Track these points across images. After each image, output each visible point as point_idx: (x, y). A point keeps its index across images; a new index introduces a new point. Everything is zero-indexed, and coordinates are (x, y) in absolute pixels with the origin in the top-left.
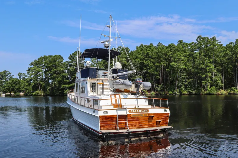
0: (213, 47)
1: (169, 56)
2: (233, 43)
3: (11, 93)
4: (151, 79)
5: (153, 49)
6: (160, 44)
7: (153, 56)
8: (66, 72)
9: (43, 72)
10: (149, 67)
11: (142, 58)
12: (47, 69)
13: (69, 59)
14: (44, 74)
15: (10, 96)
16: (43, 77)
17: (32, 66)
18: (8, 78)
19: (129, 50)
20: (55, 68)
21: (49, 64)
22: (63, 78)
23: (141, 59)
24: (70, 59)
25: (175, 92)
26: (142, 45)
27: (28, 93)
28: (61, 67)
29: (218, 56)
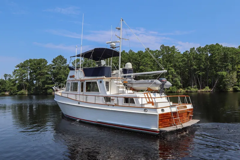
0: (173, 54)
1: (138, 61)
2: (189, 51)
5: (125, 55)
6: (131, 51)
7: (125, 60)
8: (50, 73)
9: (28, 73)
12: (32, 71)
14: (29, 75)
16: (28, 77)
17: (18, 68)
20: (40, 70)
21: (34, 66)
22: (47, 79)
24: (53, 62)
28: (45, 69)
29: (177, 61)
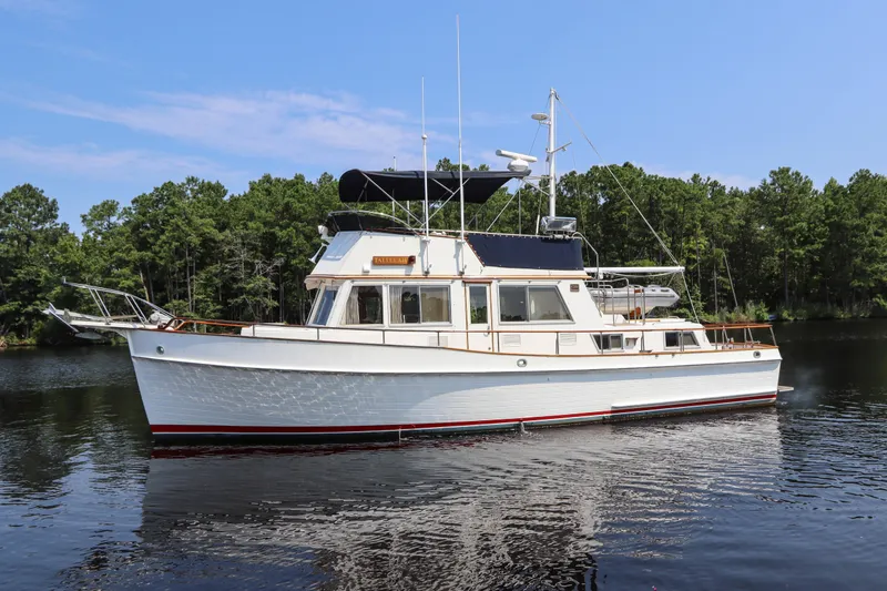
5: (305, 192)
6: (326, 178)
10: (294, 247)
11: (268, 219)
19: (225, 192)
23: (265, 224)
26: (267, 179)
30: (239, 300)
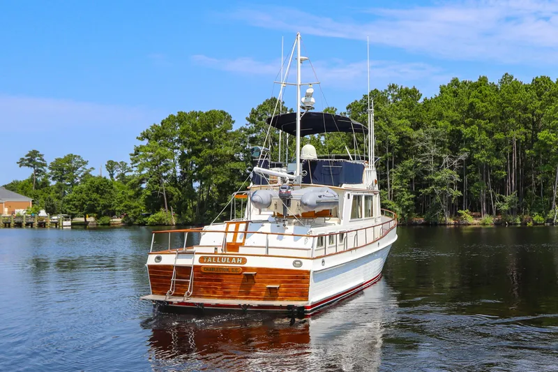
1: (533, 115)
3: (88, 219)
4: (482, 179)
5: (487, 92)
6: (507, 78)
7: (488, 111)
8: (241, 158)
9: (176, 158)
10: (477, 143)
11: (455, 118)
12: (186, 151)
13: (249, 122)
14: (178, 164)
15: (84, 225)
16: (175, 172)
17: (146, 142)
18: (80, 176)
19: (420, 96)
20: (210, 148)
21: (192, 136)
22: (232, 177)
23: (452, 123)
24: (252, 121)
25: (550, 216)
26: (455, 82)
27: (135, 218)
28: (227, 145)
30: (429, 190)
